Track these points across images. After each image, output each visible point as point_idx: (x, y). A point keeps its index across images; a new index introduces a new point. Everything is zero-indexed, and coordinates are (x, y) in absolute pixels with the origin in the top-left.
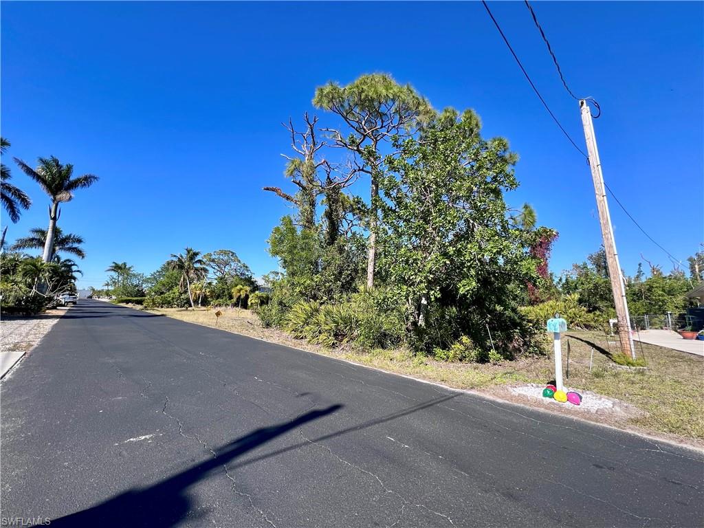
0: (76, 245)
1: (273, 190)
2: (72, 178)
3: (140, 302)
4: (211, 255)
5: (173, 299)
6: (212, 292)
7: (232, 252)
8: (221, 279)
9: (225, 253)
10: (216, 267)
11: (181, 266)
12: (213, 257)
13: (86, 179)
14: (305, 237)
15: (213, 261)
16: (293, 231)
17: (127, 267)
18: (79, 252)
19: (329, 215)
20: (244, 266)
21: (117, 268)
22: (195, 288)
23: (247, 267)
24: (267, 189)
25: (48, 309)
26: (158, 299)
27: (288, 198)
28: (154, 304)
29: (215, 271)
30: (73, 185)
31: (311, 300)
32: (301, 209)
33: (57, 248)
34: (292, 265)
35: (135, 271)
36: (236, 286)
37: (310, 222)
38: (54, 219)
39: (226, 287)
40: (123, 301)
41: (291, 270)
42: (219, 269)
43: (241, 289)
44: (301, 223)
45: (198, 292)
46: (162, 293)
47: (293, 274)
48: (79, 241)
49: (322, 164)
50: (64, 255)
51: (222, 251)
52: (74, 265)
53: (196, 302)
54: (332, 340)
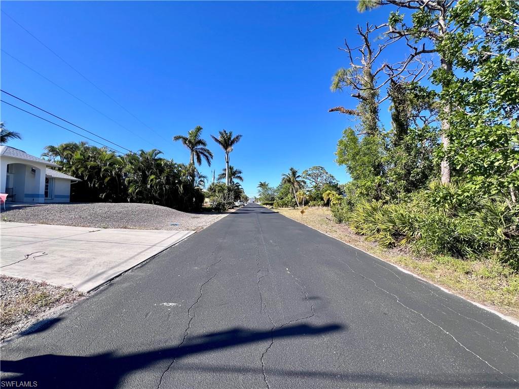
0: (239, 175)
1: (337, 110)
2: (232, 139)
3: (272, 204)
4: (307, 171)
5: (288, 202)
6: (310, 196)
7: (321, 167)
8: (315, 187)
9: (317, 168)
10: (312, 179)
11: (289, 181)
12: (309, 172)
13: (237, 138)
14: (367, 143)
15: (309, 175)
16: (354, 140)
17: (266, 184)
18: (240, 178)
19: (396, 118)
20: (331, 176)
21: (262, 185)
22: (300, 195)
23: (333, 177)
24: (332, 110)
25: (230, 208)
26: (280, 202)
27: (350, 113)
28: (278, 205)
29: (311, 182)
30: (232, 142)
31: (373, 200)
32: (363, 119)
33: (232, 177)
34: (356, 170)
35: (270, 186)
36: (326, 191)
37: (373, 128)
38: (228, 162)
39: (319, 192)
40: (264, 204)
41: (355, 174)
42: (314, 180)
43: (329, 194)
44: (365, 132)
45: (301, 197)
46: (282, 198)
47: (357, 178)
48: (240, 172)
49: (382, 69)
50: (236, 181)
51: (314, 167)
52: (240, 185)
53: (301, 204)
54: (390, 239)
